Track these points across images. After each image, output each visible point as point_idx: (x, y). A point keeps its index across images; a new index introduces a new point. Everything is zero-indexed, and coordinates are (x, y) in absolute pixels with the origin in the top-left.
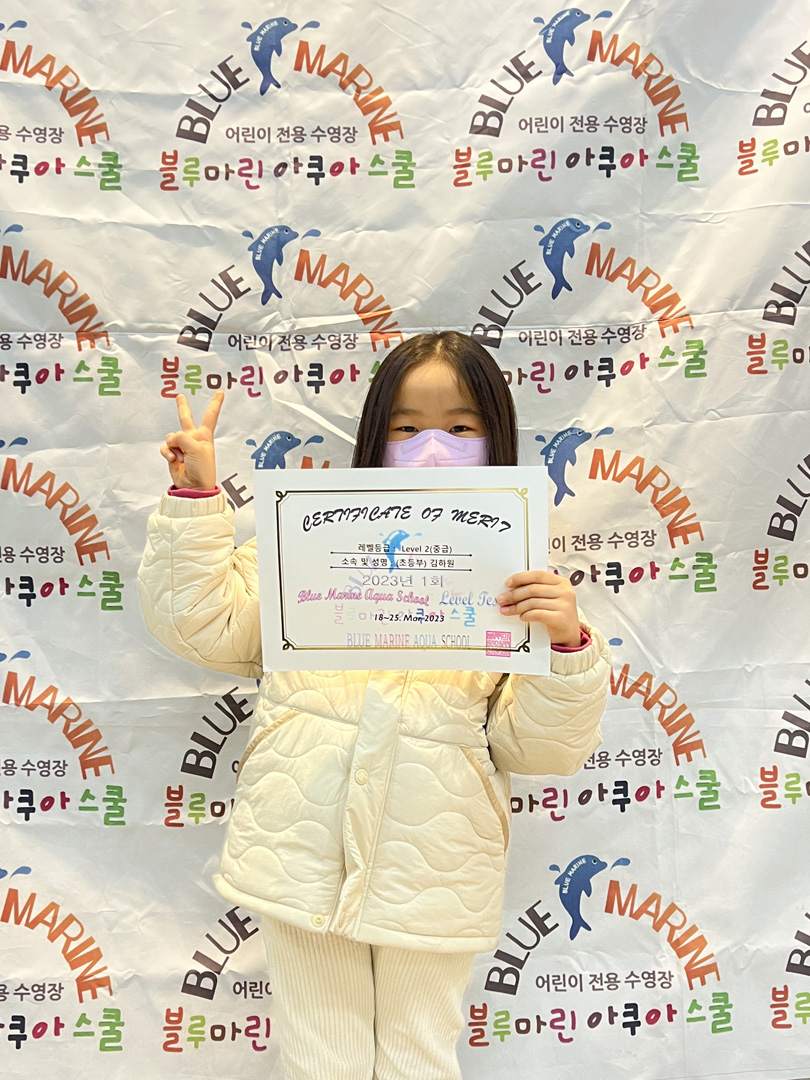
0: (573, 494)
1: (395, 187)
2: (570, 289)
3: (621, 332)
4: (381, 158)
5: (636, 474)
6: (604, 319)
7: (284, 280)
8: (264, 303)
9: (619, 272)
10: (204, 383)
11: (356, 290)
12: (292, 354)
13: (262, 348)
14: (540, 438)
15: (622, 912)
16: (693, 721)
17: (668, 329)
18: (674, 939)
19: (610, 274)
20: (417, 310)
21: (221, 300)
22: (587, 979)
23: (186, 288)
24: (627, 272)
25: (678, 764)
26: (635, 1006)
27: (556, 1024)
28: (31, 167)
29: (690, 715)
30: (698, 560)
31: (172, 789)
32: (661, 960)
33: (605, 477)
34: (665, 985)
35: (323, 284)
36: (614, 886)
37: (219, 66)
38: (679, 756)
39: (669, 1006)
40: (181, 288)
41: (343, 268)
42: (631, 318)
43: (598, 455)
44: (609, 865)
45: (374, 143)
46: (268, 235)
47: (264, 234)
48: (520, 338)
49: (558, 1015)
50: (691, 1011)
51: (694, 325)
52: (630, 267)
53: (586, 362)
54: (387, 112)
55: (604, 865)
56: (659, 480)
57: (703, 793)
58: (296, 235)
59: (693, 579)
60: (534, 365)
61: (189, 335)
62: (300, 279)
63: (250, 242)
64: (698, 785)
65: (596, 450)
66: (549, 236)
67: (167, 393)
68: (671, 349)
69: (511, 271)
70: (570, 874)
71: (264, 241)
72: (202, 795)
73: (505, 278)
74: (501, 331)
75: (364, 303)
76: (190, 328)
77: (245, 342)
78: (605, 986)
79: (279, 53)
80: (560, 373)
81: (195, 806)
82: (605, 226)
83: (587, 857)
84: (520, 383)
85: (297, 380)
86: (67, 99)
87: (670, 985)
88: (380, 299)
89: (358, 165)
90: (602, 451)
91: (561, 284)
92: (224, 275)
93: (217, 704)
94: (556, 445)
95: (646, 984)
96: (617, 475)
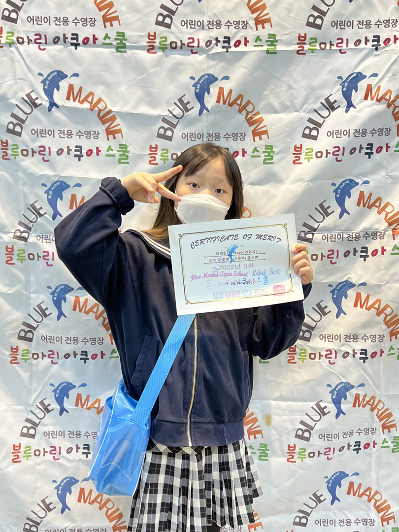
0: (346, 314)
1: (264, 164)
2: (349, 214)
3: (373, 234)
4: (257, 148)
5: (377, 307)
6: (364, 228)
9: (373, 204)
14: (330, 286)
15: (354, 495)
16: (392, 414)
17: (397, 236)
18: (376, 505)
19: (369, 205)
22: (338, 522)
24: (377, 204)
25: (384, 434)
28: (84, 152)
29: (390, 412)
32: (370, 514)
33: (362, 307)
36: (351, 484)
37: (178, 100)
38: (384, 430)
42: (378, 229)
44: (350, 475)
45: (254, 141)
48: (323, 238)
52: (379, 201)
53: (355, 249)
54: (261, 125)
55: (348, 475)
56: (388, 311)
57: (394, 446)
60: (329, 251)
64: (392, 442)
65: (357, 293)
66: (339, 188)
68: (397, 246)
69: (320, 205)
70: (332, 479)
73: (316, 209)
74: (313, 234)
78: (345, 524)
79: (209, 93)
80: (341, 254)
82: (367, 182)
83: (340, 472)
84: (322, 260)
86: (101, 116)
87: (374, 525)
89: (246, 152)
90: (360, 293)
91: (344, 211)
94: (338, 288)
95: (363, 524)
96: (368, 306)
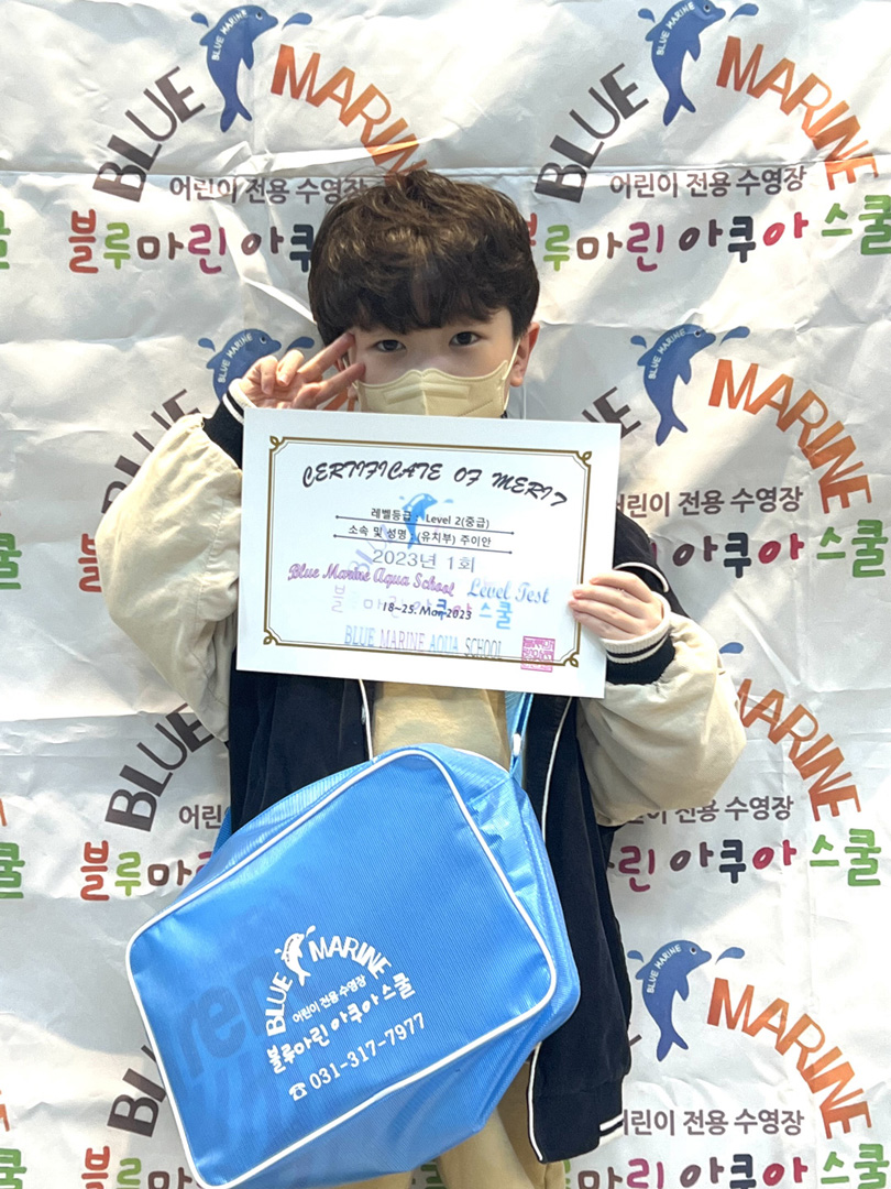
0: (683, 429)
2: (692, 109)
3: (768, 176)
5: (780, 402)
6: (742, 157)
7: (256, 93)
8: (225, 128)
9: (768, 83)
10: (134, 250)
11: (366, 110)
12: (267, 207)
13: (223, 199)
14: (638, 340)
15: (731, 1024)
16: (842, 759)
17: (840, 178)
18: (806, 1066)
19: (755, 85)
20: (456, 141)
21: (159, 122)
22: (680, 1118)
23: (106, 103)
24: (780, 82)
25: (817, 818)
26: (748, 1158)
27: (636, 1180)
29: (837, 750)
30: (860, 531)
31: (93, 846)
32: (786, 1094)
33: (733, 404)
34: (791, 1130)
35: (315, 100)
36: (721, 986)
38: (819, 808)
39: (797, 1161)
40: (97, 102)
41: (344, 75)
42: (783, 157)
43: (724, 369)
46: (231, 20)
47: (225, 19)
48: (612, 187)
49: (639, 1168)
50: (827, 1168)
51: (879, 172)
52: (784, 76)
53: (713, 223)
55: (708, 956)
56: (813, 412)
57: (854, 861)
58: (273, 22)
59: (852, 557)
60: (633, 227)
61: (111, 177)
62: (280, 93)
63: (203, 31)
64: (848, 850)
65: (720, 362)
66: (662, 27)
67: (79, 265)
68: (842, 208)
69: (604, 81)
70: (658, 965)
71: (224, 30)
72: (136, 856)
73: (592, 92)
74: (584, 174)
75: (377, 131)
76: (113, 166)
77: (196, 188)
78: (706, 1128)
80: (672, 240)
81: (126, 870)
82: (749, 10)
83: (682, 944)
84: (610, 255)
85: (275, 250)
87: (799, 1131)
88: (401, 125)
90: (730, 362)
91: (678, 100)
92: (164, 83)
93: (159, 727)
94: (661, 350)
95: (765, 1129)
96: (751, 402)
